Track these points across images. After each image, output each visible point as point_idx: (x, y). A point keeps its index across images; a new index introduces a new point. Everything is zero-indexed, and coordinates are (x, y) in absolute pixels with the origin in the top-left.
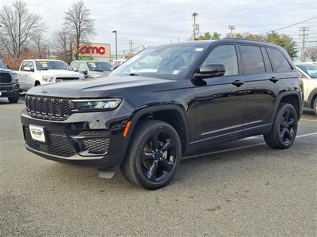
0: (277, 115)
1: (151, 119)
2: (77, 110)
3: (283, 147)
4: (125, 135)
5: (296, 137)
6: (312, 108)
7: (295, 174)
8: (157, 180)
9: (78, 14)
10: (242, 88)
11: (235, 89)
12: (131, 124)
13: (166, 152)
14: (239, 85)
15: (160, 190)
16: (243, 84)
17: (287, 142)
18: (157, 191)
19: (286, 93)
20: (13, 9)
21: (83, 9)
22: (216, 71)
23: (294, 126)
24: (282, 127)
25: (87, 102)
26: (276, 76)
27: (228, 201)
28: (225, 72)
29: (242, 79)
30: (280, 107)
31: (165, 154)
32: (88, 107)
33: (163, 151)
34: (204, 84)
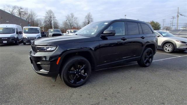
0: (143, 53)
1: (77, 55)
2: (39, 51)
3: (145, 66)
4: (57, 63)
5: (153, 61)
6: (163, 48)
7: (147, 83)
8: (77, 83)
9: (89, 16)
10: (126, 41)
11: (122, 41)
12: (61, 59)
13: (83, 70)
14: (124, 40)
15: (78, 88)
16: (126, 39)
17: (147, 64)
18: (76, 88)
19: (148, 43)
20: (70, 15)
21: (90, 15)
22: (111, 33)
23: (152, 57)
24: (145, 58)
25: (44, 47)
26: (144, 36)
27: (106, 99)
28: (115, 33)
29: (126, 37)
30: (145, 49)
31: (83, 71)
32: (45, 49)
33: (81, 70)
34: (107, 39)
